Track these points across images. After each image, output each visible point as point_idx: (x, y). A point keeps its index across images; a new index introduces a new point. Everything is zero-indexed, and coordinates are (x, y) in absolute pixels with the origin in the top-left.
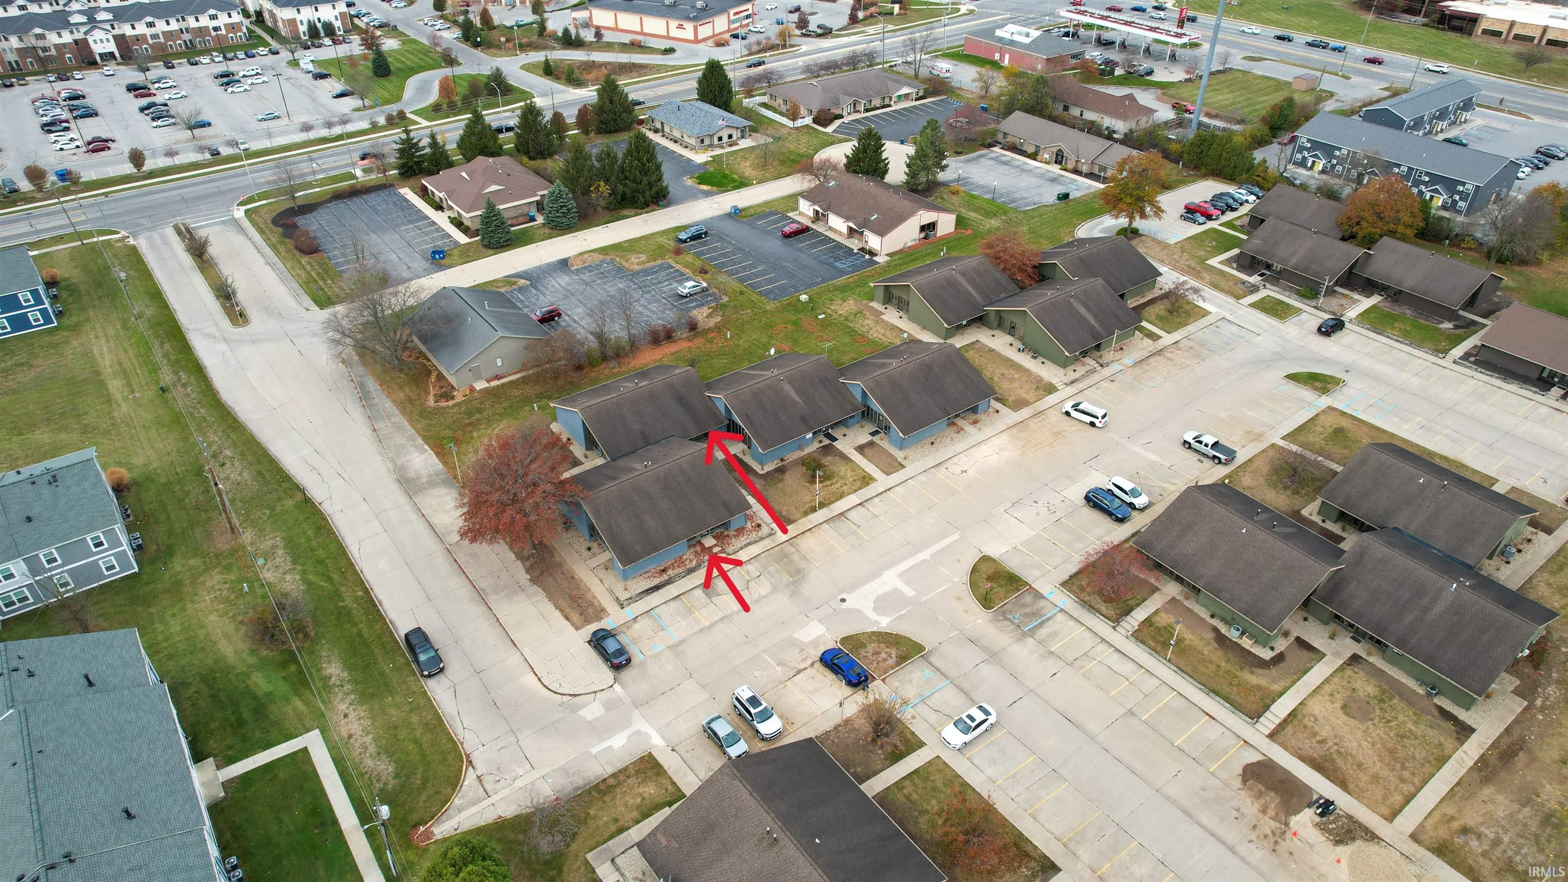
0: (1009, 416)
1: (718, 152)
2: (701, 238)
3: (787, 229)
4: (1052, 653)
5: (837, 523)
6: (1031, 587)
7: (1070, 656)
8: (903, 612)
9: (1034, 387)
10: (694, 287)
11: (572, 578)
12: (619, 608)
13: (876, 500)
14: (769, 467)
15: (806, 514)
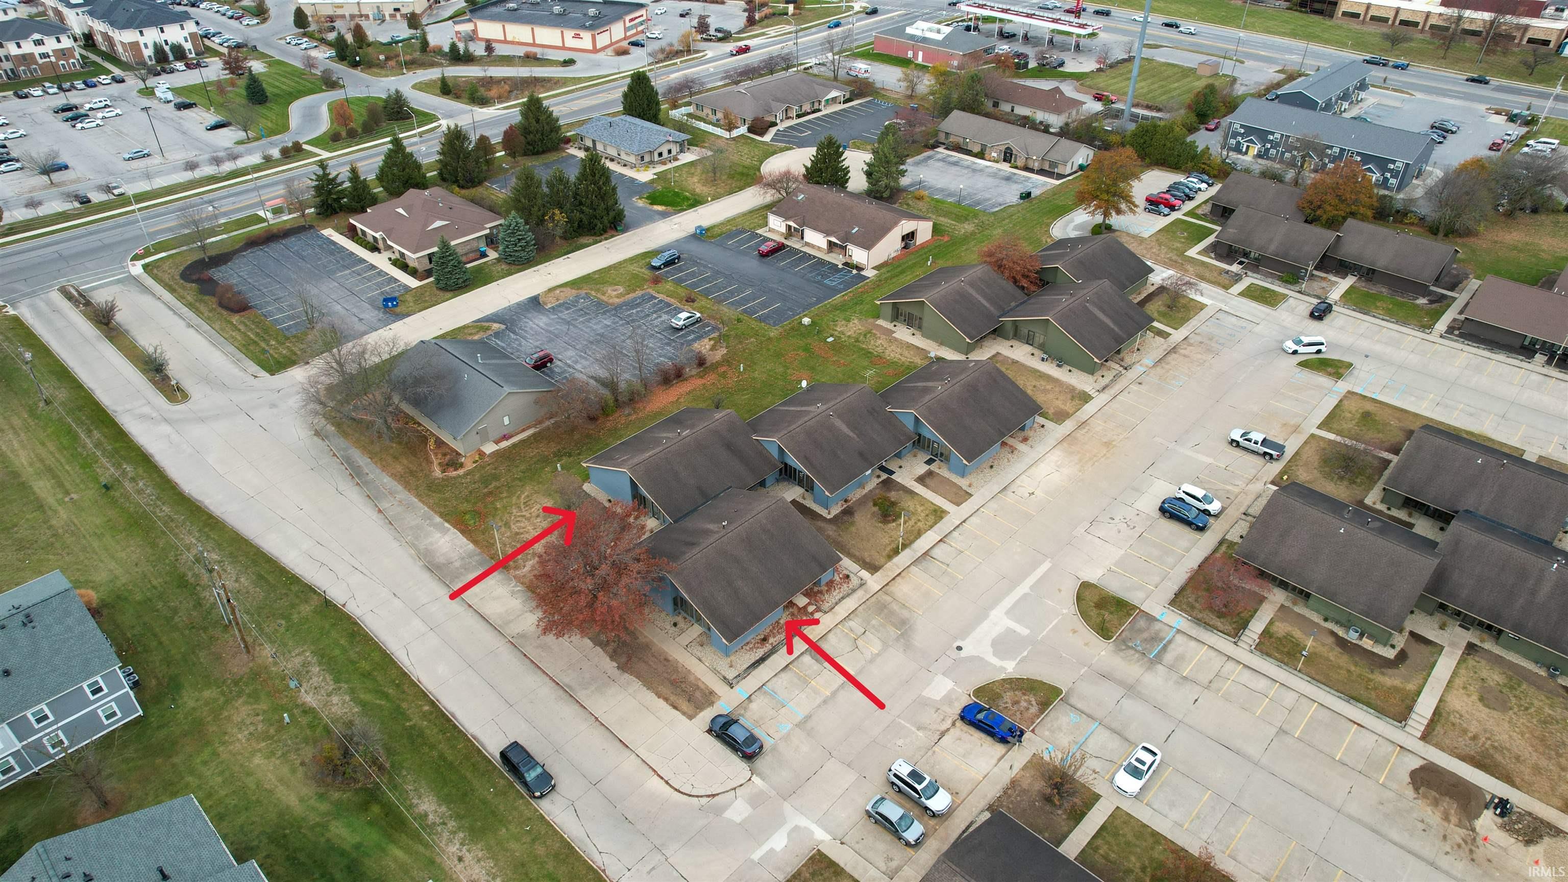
0: (1056, 431)
1: (660, 168)
2: (675, 263)
3: (764, 248)
4: (1185, 678)
5: (924, 563)
6: (1141, 611)
7: (1204, 678)
8: (1025, 653)
9: (1069, 396)
10: (689, 318)
11: (666, 660)
12: (728, 688)
13: (955, 534)
14: (836, 510)
15: (890, 557)
